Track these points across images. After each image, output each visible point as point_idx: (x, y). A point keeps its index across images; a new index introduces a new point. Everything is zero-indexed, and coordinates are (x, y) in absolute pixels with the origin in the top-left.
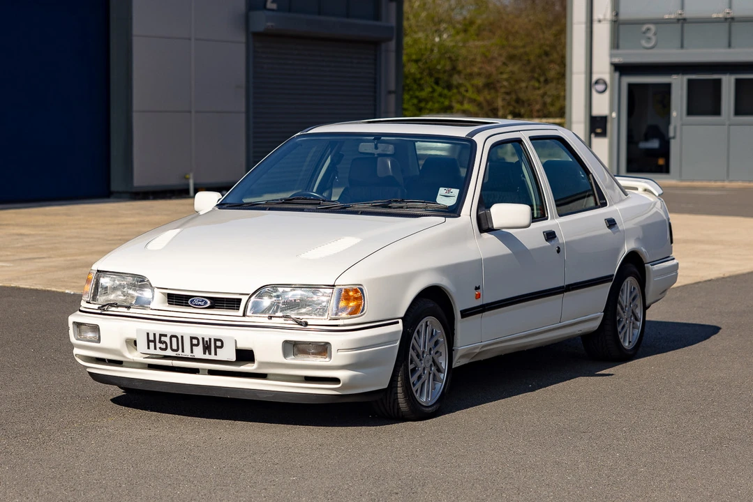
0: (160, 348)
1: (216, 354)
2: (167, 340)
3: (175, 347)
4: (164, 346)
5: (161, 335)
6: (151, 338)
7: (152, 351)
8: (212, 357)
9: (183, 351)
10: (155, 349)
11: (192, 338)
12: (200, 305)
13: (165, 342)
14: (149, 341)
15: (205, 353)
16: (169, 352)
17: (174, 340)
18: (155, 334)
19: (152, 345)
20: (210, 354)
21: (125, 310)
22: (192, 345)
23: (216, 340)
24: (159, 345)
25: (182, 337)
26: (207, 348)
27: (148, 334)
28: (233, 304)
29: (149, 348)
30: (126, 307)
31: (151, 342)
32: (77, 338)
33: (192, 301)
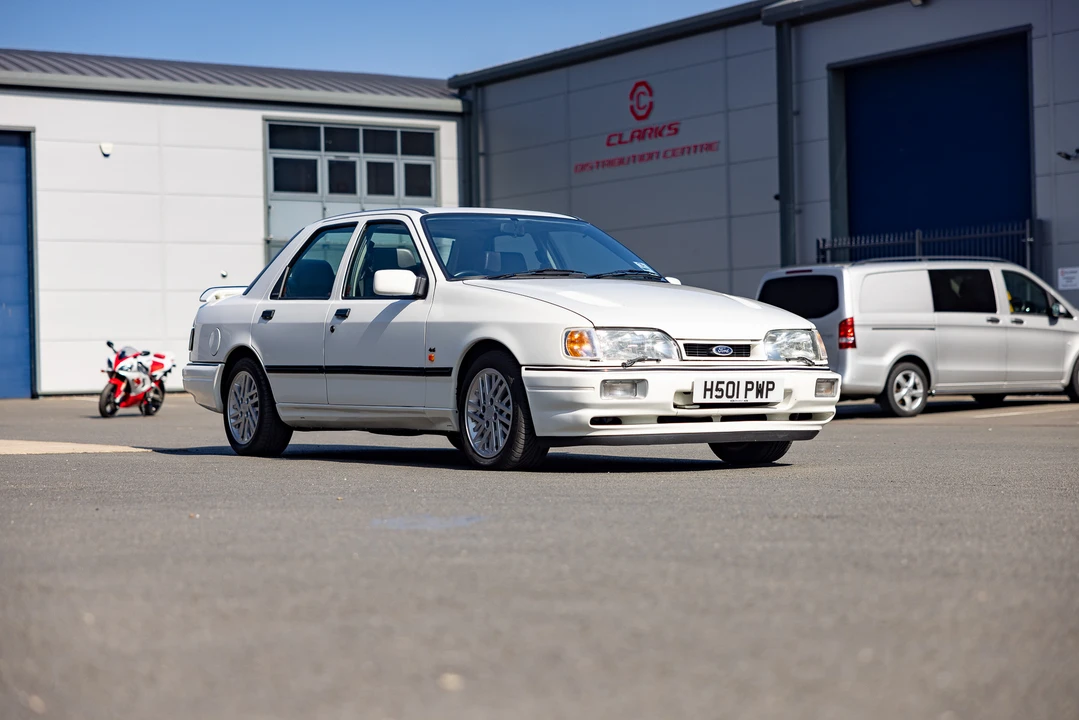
0: (717, 397)
1: (766, 397)
2: (723, 387)
3: (730, 394)
4: (719, 394)
5: (719, 383)
6: (709, 386)
7: (708, 400)
8: (764, 400)
9: (738, 397)
10: (711, 397)
11: (747, 383)
12: (725, 353)
13: (722, 390)
14: (706, 390)
15: (757, 397)
16: (725, 400)
17: (731, 386)
18: (712, 383)
19: (708, 393)
20: (762, 397)
21: (654, 363)
22: (747, 390)
23: (768, 383)
24: (715, 393)
25: (739, 382)
26: (759, 392)
27: (705, 382)
28: (742, 350)
29: (705, 397)
30: (657, 360)
31: (709, 390)
32: (604, 397)
33: (717, 350)
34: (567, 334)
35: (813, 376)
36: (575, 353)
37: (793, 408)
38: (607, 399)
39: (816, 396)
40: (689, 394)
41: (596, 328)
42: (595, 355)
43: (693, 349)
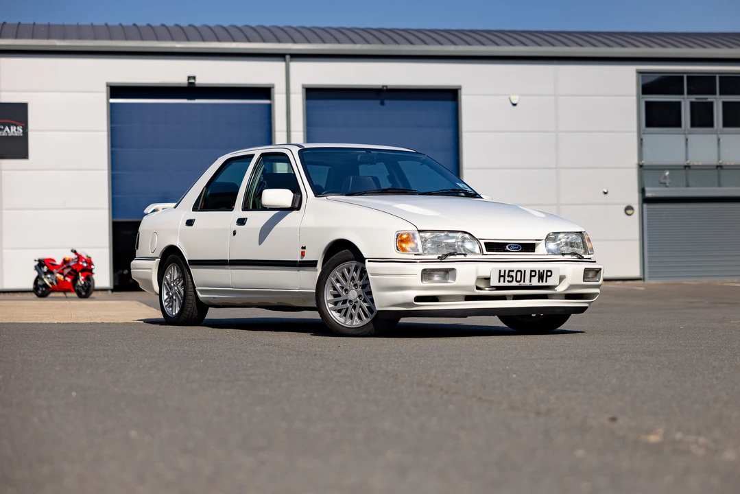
0: (508, 281)
1: (546, 282)
2: (513, 274)
3: (518, 279)
4: (510, 279)
5: (510, 271)
6: (502, 274)
7: (502, 284)
8: (544, 284)
9: (524, 282)
10: (504, 282)
11: (532, 271)
12: (516, 249)
13: (512, 276)
14: (500, 276)
15: (539, 282)
16: (514, 284)
17: (519, 274)
18: (505, 271)
19: (502, 279)
20: (542, 282)
21: (462, 257)
22: (531, 276)
23: (547, 271)
24: (507, 279)
25: (525, 271)
26: (541, 278)
27: (500, 271)
29: (499, 282)
30: (465, 255)
31: (502, 276)
32: (424, 282)
33: (509, 247)
34: (397, 236)
35: (582, 266)
36: (404, 250)
37: (567, 290)
38: (426, 284)
39: (584, 281)
40: (488, 279)
41: (420, 231)
42: (418, 251)
43: (492, 247)
